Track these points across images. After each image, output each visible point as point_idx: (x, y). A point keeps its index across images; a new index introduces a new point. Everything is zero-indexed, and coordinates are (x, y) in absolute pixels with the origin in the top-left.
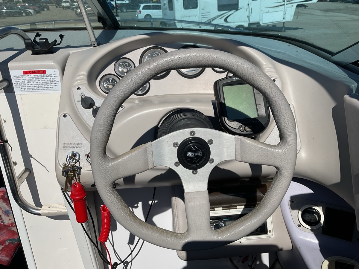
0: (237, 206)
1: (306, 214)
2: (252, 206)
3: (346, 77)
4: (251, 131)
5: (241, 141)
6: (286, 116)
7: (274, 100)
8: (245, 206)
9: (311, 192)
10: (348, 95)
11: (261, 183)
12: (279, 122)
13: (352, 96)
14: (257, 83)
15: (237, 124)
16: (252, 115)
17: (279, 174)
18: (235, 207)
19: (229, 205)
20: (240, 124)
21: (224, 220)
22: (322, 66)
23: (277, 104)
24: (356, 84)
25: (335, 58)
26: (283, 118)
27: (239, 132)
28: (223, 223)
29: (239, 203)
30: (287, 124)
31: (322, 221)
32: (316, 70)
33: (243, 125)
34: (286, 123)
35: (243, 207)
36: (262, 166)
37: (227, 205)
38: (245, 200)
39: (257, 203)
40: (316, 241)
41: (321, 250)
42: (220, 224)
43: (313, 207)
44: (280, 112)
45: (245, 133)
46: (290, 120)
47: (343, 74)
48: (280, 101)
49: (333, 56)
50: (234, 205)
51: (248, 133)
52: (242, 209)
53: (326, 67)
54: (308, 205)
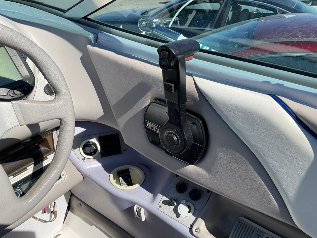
0: (27, 168)
1: (85, 148)
2: (40, 162)
3: (82, 30)
4: (22, 93)
5: (19, 105)
6: (54, 72)
7: (40, 59)
8: (34, 164)
9: (85, 130)
10: (89, 45)
11: (42, 138)
12: (50, 78)
13: (93, 45)
14: (18, 45)
15: (5, 90)
16: (16, 78)
17: (63, 124)
18: (25, 169)
19: (18, 170)
20: (7, 89)
21: (19, 186)
22: (59, 22)
23: (43, 62)
24: (93, 35)
25: (67, 14)
26: (52, 74)
27: (9, 97)
28: (19, 188)
29: (28, 164)
30: (58, 78)
31: (99, 148)
32: (56, 27)
33: (11, 90)
34: (56, 78)
35: (33, 165)
36: (39, 123)
37: (17, 171)
38: (32, 159)
39: (44, 157)
40: (99, 165)
41: (105, 170)
42: (17, 191)
43: (89, 141)
44: (48, 69)
45: (16, 97)
46: (58, 74)
47: (79, 28)
48: (45, 58)
49: (65, 13)
50: (23, 168)
51: (19, 96)
52: (32, 168)
53: (63, 23)
54: (85, 141)
